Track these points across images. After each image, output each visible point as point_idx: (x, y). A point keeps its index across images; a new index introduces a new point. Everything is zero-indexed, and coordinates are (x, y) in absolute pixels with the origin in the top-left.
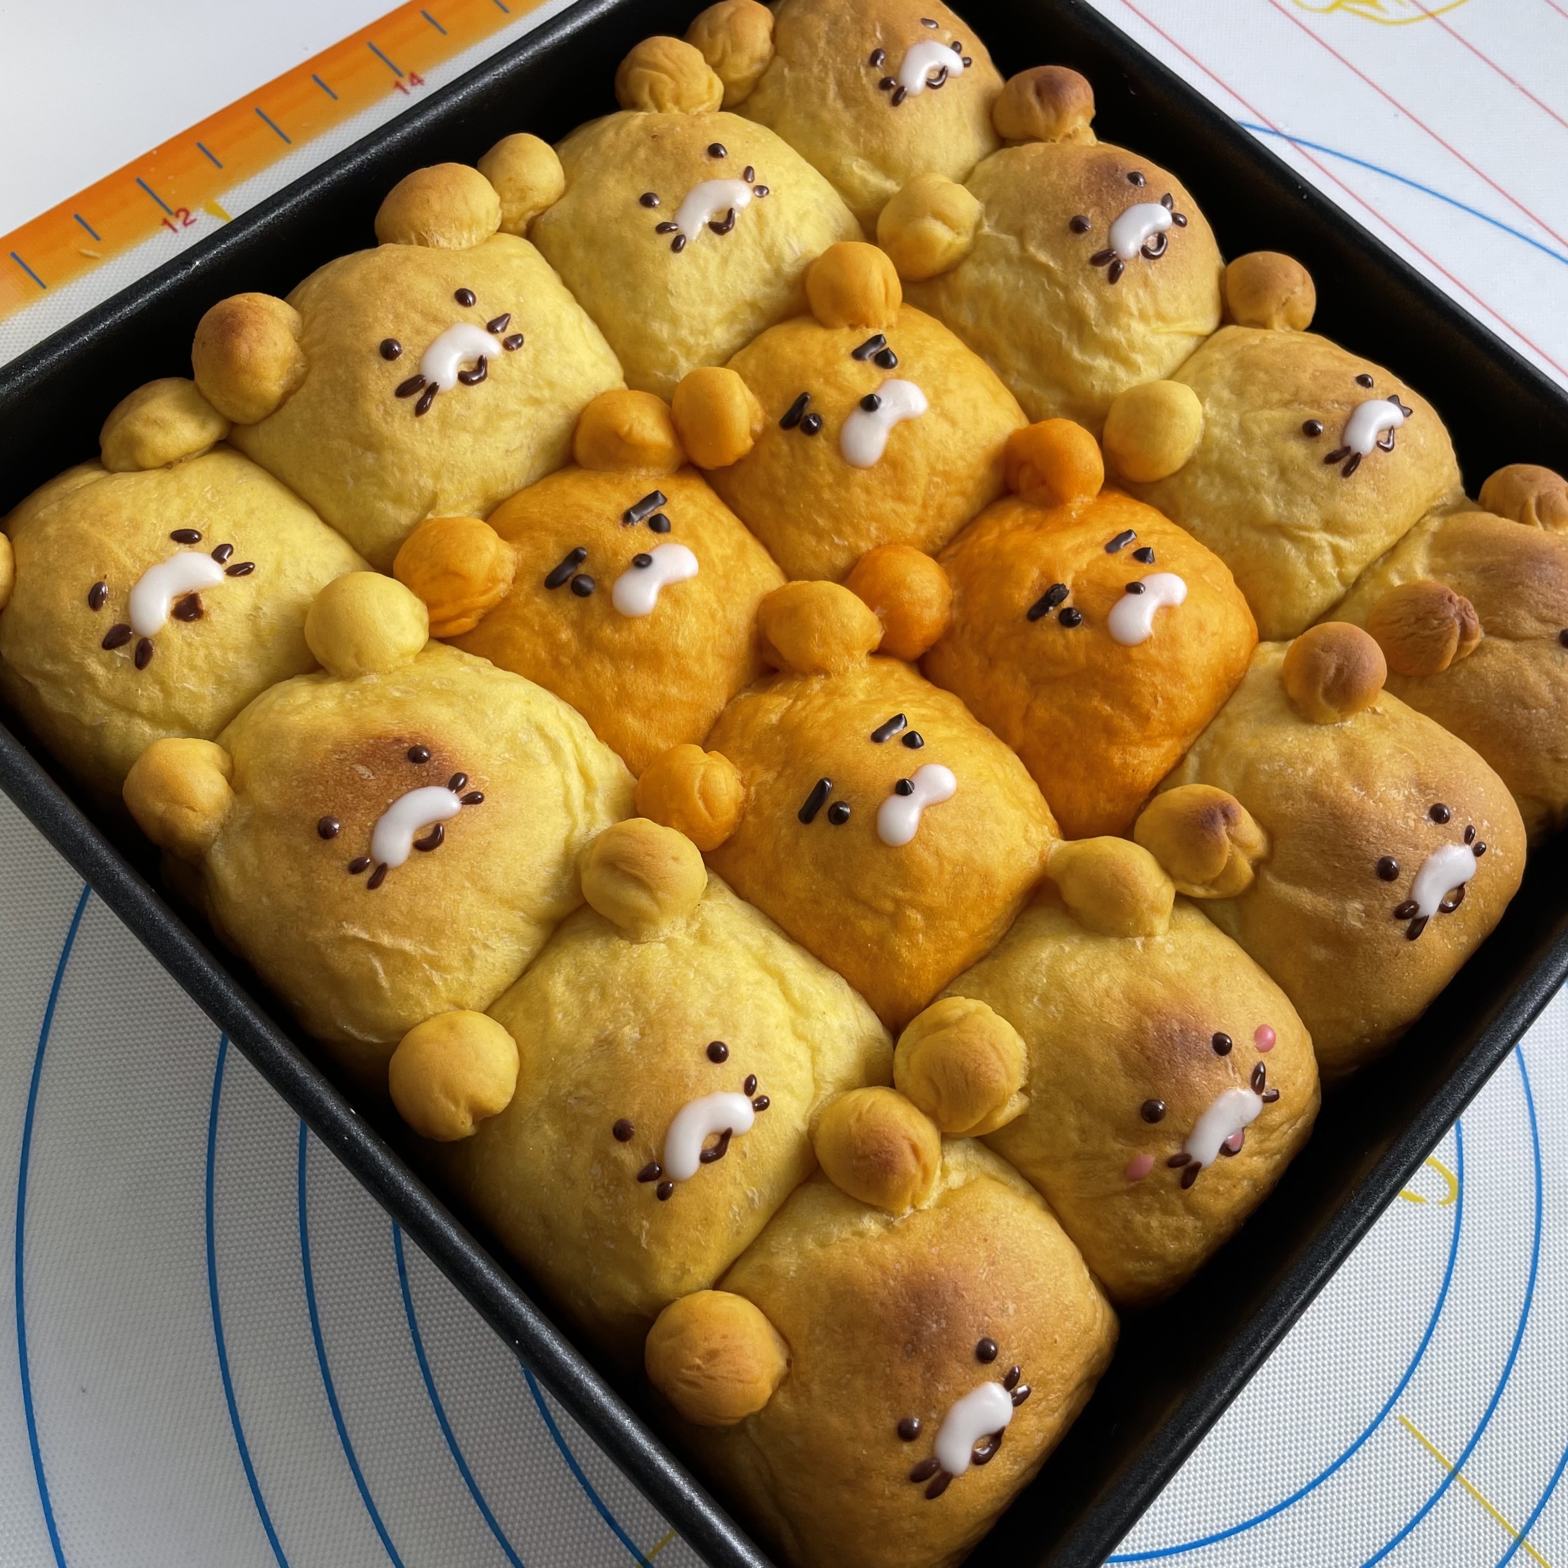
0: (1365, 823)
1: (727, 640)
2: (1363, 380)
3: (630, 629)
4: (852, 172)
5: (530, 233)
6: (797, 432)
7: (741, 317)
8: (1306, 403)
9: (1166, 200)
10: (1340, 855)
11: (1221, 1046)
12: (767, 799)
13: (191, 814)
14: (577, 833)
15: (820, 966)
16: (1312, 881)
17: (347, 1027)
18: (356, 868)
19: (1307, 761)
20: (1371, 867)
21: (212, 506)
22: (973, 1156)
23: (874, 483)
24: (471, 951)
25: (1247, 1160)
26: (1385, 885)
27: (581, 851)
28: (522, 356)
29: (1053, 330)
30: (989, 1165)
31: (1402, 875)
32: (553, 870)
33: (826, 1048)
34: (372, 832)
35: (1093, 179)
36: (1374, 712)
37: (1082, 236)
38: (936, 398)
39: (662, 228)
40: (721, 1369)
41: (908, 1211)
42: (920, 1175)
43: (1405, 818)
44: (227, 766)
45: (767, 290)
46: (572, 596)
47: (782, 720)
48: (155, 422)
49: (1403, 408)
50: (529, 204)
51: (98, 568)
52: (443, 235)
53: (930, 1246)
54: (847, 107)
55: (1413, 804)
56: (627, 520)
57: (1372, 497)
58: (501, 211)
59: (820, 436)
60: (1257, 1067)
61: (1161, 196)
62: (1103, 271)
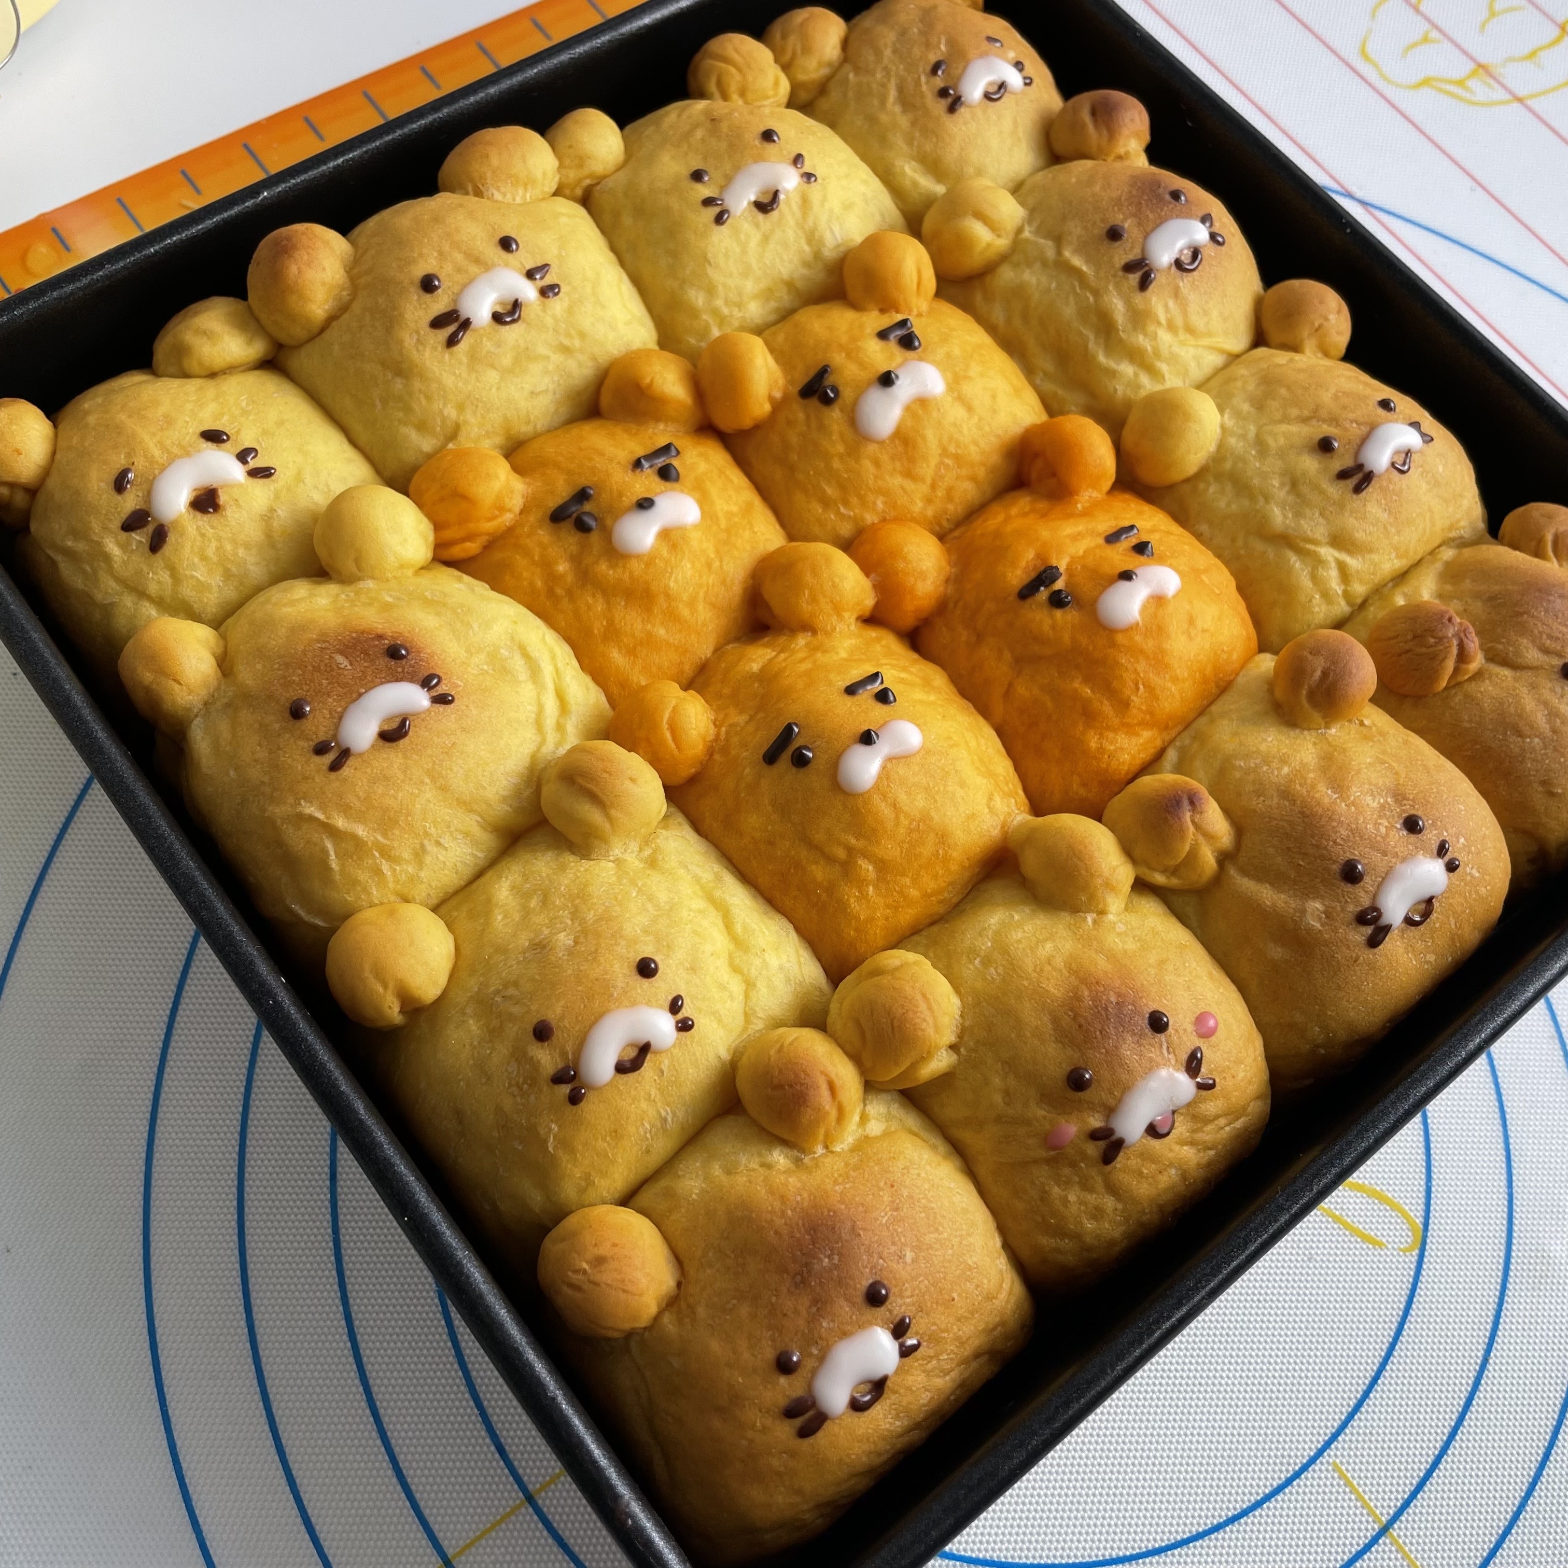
0: (1335, 824)
1: (721, 590)
2: (1385, 404)
3: (624, 567)
4: (904, 174)
5: (586, 200)
6: (814, 402)
7: (777, 294)
8: (1324, 421)
9: (1206, 219)
10: (1305, 854)
11: (1158, 1023)
12: (735, 740)
13: (176, 687)
14: (544, 750)
15: (769, 909)
16: (1276, 879)
17: (295, 907)
18: (321, 749)
19: (1284, 761)
20: (1336, 868)
21: (245, 412)
22: (897, 1110)
23: (884, 458)
24: (422, 846)
25: (1177, 1148)
26: (1349, 887)
27: (545, 767)
28: (557, 305)
29: (1081, 333)
31: (1367, 879)
32: (514, 780)
33: (762, 986)
34: (341, 718)
35: (1134, 192)
36: (1362, 724)
37: (1117, 244)
38: (955, 382)
39: (708, 202)
40: (607, 1276)
41: (820, 1150)
42: (833, 1113)
43: (1377, 825)
44: (219, 651)
45: (805, 271)
46: (574, 531)
47: (763, 670)
48: (205, 333)
49: (1423, 435)
50: (586, 171)
51: (128, 455)
52: (498, 189)
53: (836, 1182)
54: (904, 111)
55: (1388, 812)
56: (638, 467)
57: (1383, 517)
58: (557, 179)
59: (836, 407)
60: (1194, 1052)
61: (1201, 215)
62: (1135, 278)
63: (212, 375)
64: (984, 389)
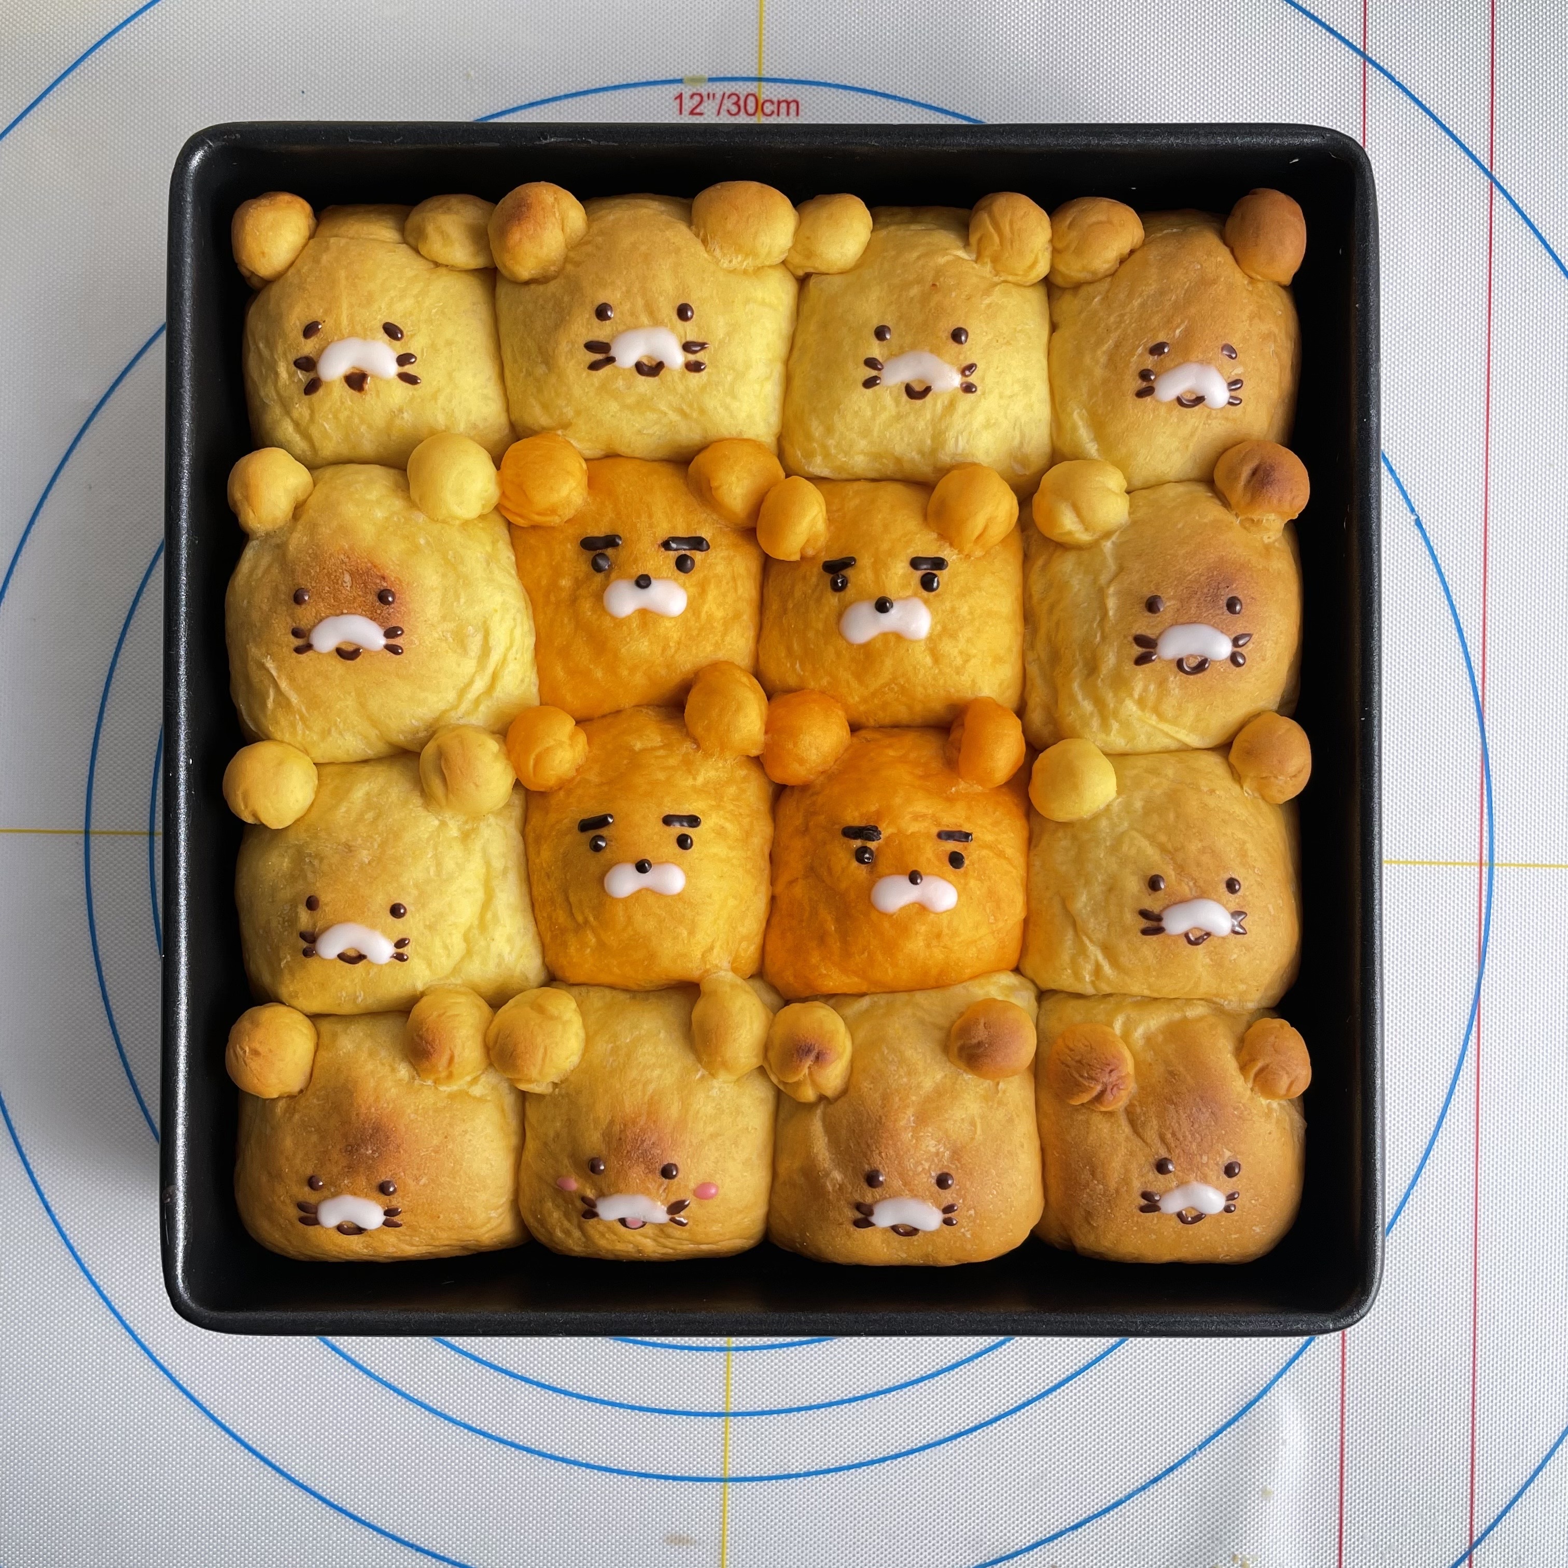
0: (890, 1142)
1: (663, 672)
2: (1232, 884)
3: (600, 616)
4: (1071, 414)
5: (803, 281)
6: (828, 577)
7: (885, 461)
8: (1175, 863)
9: (1242, 637)
10: (859, 1143)
11: (667, 1172)
12: (580, 791)
13: (251, 514)
14: (453, 714)
15: (530, 910)
18: (296, 633)
19: (910, 1073)
20: (867, 1167)
21: (430, 321)
22: (504, 1086)
23: (846, 656)
24: (330, 729)
26: (865, 1186)
27: (445, 726)
28: (694, 378)
29: (1075, 656)
30: (509, 1100)
31: (878, 1189)
32: (419, 724)
33: (477, 959)
34: (321, 621)
35: (1202, 579)
36: (998, 1084)
37: (1148, 614)
38: (938, 636)
39: (871, 363)
40: (254, 1064)
41: (429, 1082)
43: (918, 1163)
44: (301, 498)
45: (917, 457)
46: (589, 563)
47: (644, 750)
49: (1238, 926)
50: (812, 262)
51: (326, 312)
52: (721, 248)
53: (415, 1112)
54: (1106, 367)
55: (936, 1160)
56: (666, 545)
57: (1151, 960)
58: (786, 254)
59: (838, 594)
60: (684, 1201)
61: (1240, 632)
62: (1138, 650)
63: (437, 265)
64: (961, 653)
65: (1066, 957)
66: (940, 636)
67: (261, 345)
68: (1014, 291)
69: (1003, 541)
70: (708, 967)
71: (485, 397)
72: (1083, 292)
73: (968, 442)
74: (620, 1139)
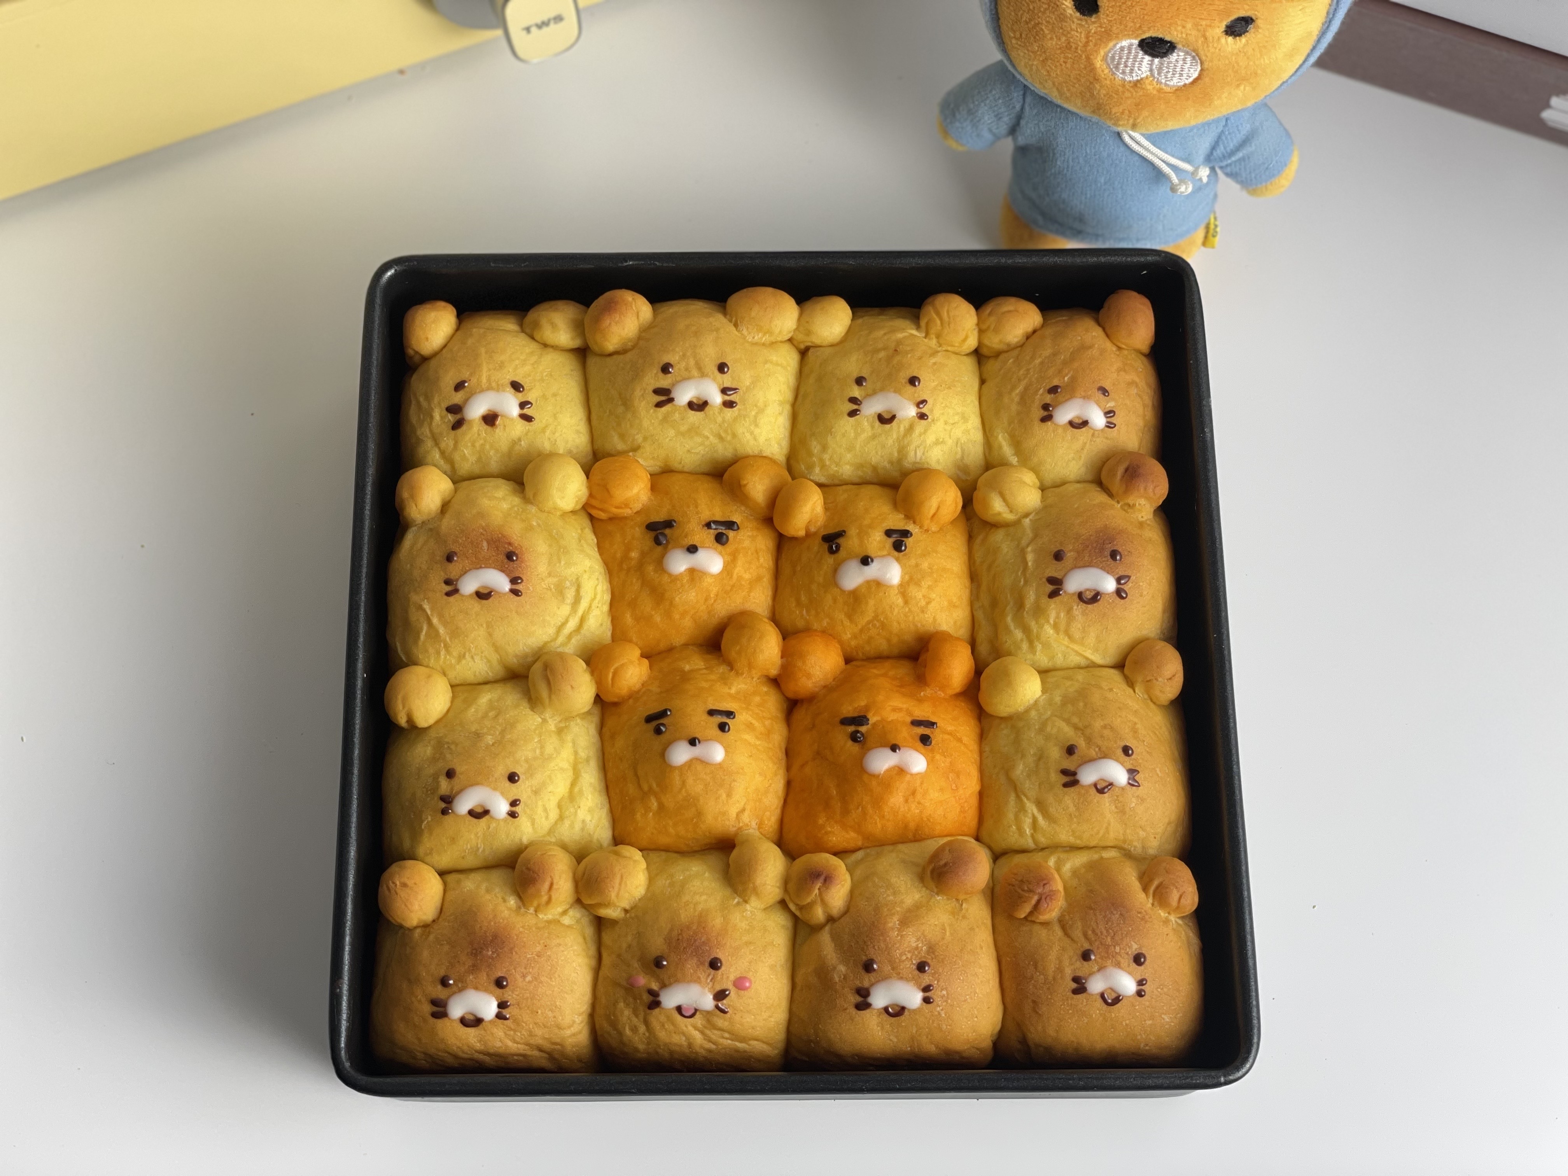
0: (881, 938)
1: (705, 616)
2: (1126, 749)
3: (660, 575)
4: (997, 437)
5: (804, 353)
6: (826, 546)
7: (865, 469)
8: (1085, 736)
9: (1123, 578)
10: (858, 942)
11: (715, 964)
12: (644, 698)
13: (414, 507)
14: (552, 644)
15: (605, 789)
16: (838, 944)
17: (398, 645)
18: (448, 582)
19: (895, 893)
20: (864, 958)
21: (542, 380)
22: (586, 921)
23: (840, 600)
24: (465, 654)
25: (690, 1028)
26: (863, 972)
27: (546, 653)
28: (729, 413)
29: (1007, 598)
30: (589, 931)
31: (873, 974)
32: (527, 651)
33: (567, 823)
34: (465, 573)
35: (1092, 538)
36: (962, 904)
37: (1055, 562)
39: (853, 400)
40: (402, 893)
41: (532, 910)
42: (545, 898)
43: (903, 953)
44: (448, 499)
45: (888, 466)
46: (652, 540)
48: (553, 322)
49: (1131, 780)
51: (471, 374)
52: (747, 329)
53: (523, 927)
54: (1019, 403)
55: (916, 953)
56: (708, 525)
57: (1072, 809)
58: (792, 333)
59: (833, 556)
60: (726, 990)
61: (1121, 573)
62: (1050, 588)
63: (545, 345)
64: (924, 596)
65: (1011, 816)
66: (908, 583)
67: (421, 399)
68: (953, 356)
69: (953, 522)
70: (741, 824)
71: (578, 432)
72: (1002, 357)
73: (923, 454)
74: (678, 939)
